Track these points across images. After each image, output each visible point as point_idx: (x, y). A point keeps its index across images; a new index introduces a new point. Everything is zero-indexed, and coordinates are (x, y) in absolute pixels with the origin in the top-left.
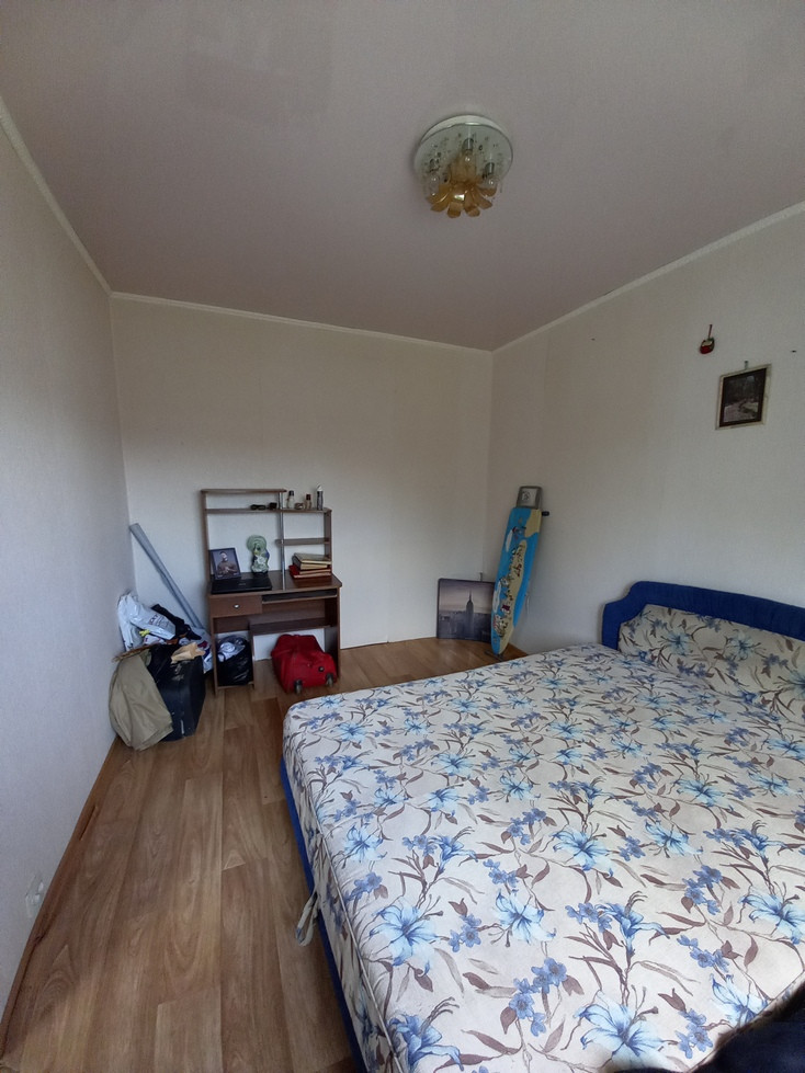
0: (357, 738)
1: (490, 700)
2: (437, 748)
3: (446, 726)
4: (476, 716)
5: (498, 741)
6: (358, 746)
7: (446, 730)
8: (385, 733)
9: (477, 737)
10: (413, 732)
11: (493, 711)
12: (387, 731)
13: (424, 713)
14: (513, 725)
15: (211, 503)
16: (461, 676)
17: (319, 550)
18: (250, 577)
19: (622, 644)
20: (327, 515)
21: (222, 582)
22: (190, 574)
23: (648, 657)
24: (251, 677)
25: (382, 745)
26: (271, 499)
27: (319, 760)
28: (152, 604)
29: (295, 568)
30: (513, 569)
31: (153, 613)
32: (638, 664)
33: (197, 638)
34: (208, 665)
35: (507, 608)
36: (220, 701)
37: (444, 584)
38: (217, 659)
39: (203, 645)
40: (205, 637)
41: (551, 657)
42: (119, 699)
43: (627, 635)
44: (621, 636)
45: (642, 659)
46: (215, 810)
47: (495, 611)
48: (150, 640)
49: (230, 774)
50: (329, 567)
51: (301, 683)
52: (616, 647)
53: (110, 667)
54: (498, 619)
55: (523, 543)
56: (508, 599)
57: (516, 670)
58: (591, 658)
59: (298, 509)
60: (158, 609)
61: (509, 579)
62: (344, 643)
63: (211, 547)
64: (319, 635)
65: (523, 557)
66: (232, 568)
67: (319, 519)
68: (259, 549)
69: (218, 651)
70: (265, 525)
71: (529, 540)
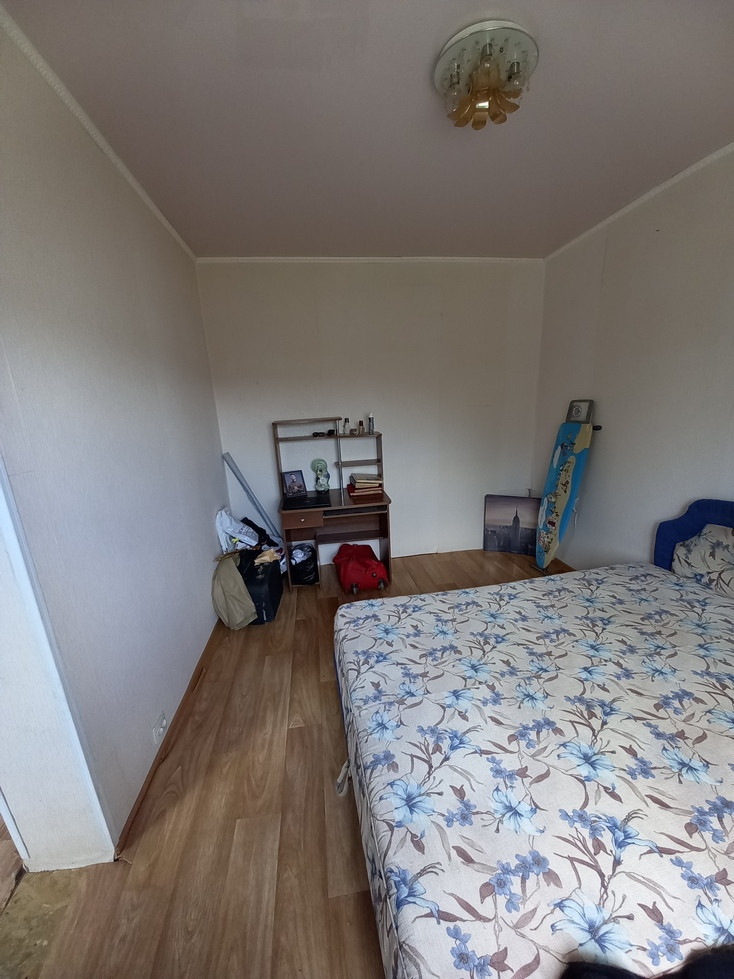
0: (391, 637)
1: (520, 613)
2: (460, 653)
3: (472, 634)
4: (502, 627)
5: (521, 652)
6: (390, 644)
7: (472, 638)
8: (416, 635)
9: (500, 647)
10: (441, 636)
11: (520, 624)
12: (418, 633)
13: (454, 620)
14: (538, 638)
15: (282, 433)
16: (495, 588)
17: (373, 470)
18: (314, 495)
19: (676, 565)
20: (379, 437)
21: (293, 499)
22: (269, 493)
23: (705, 580)
24: (317, 578)
25: (411, 645)
26: (330, 426)
27: (356, 653)
28: (241, 517)
29: (351, 487)
30: (560, 486)
31: (242, 525)
32: (692, 586)
33: (276, 545)
34: (283, 567)
35: (553, 524)
36: (294, 596)
37: (491, 500)
38: (291, 563)
39: (280, 551)
40: (282, 545)
41: (591, 575)
42: (219, 591)
43: (682, 557)
44: (675, 557)
45: (698, 581)
46: (285, 682)
47: (541, 527)
48: (240, 546)
49: (298, 655)
50: (381, 485)
51: (357, 586)
52: (670, 568)
53: (211, 566)
54: (543, 533)
55: (572, 459)
56: (554, 515)
57: (551, 586)
58: (636, 578)
59: (352, 434)
60: (246, 522)
61: (556, 496)
62: (394, 554)
63: (284, 469)
64: (375, 545)
65: (570, 473)
66: (300, 487)
67: (372, 442)
68: (321, 471)
69: (290, 557)
70: (325, 450)
71: (578, 456)
